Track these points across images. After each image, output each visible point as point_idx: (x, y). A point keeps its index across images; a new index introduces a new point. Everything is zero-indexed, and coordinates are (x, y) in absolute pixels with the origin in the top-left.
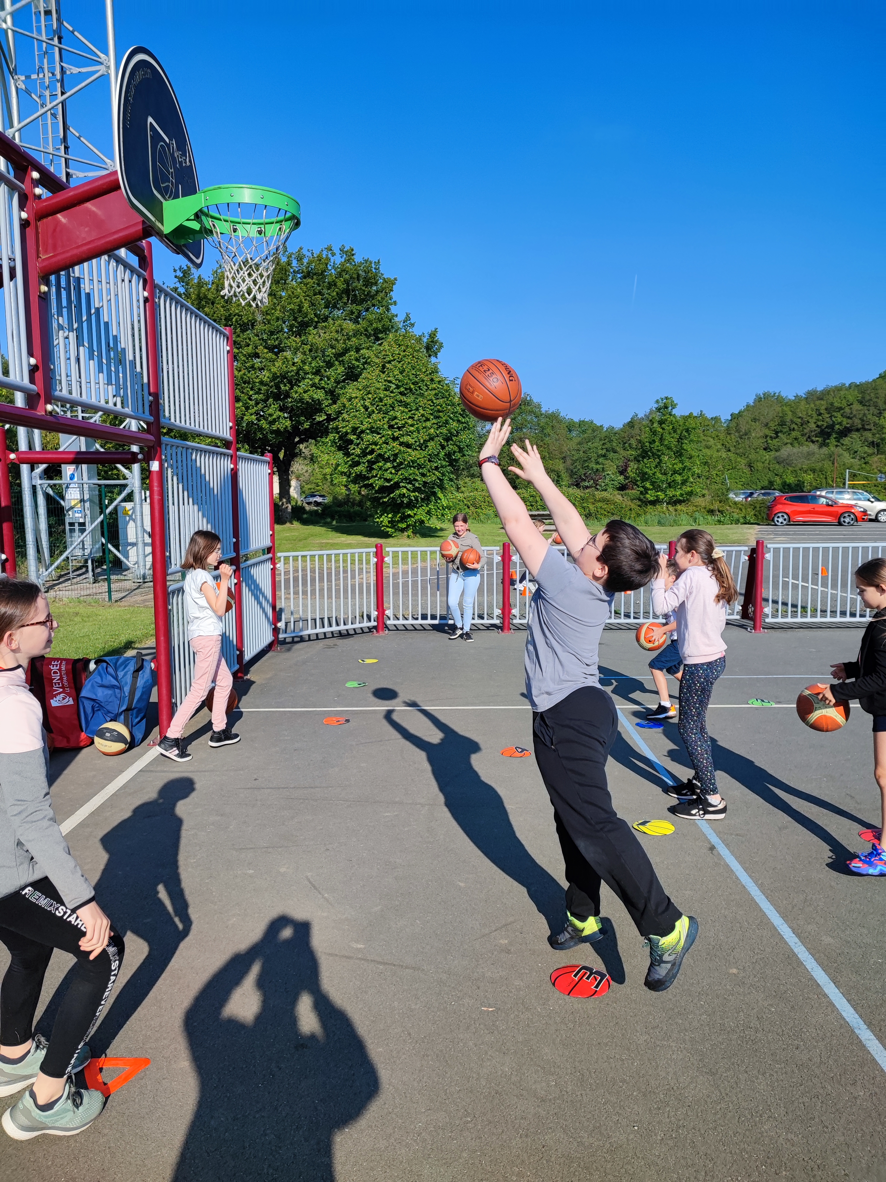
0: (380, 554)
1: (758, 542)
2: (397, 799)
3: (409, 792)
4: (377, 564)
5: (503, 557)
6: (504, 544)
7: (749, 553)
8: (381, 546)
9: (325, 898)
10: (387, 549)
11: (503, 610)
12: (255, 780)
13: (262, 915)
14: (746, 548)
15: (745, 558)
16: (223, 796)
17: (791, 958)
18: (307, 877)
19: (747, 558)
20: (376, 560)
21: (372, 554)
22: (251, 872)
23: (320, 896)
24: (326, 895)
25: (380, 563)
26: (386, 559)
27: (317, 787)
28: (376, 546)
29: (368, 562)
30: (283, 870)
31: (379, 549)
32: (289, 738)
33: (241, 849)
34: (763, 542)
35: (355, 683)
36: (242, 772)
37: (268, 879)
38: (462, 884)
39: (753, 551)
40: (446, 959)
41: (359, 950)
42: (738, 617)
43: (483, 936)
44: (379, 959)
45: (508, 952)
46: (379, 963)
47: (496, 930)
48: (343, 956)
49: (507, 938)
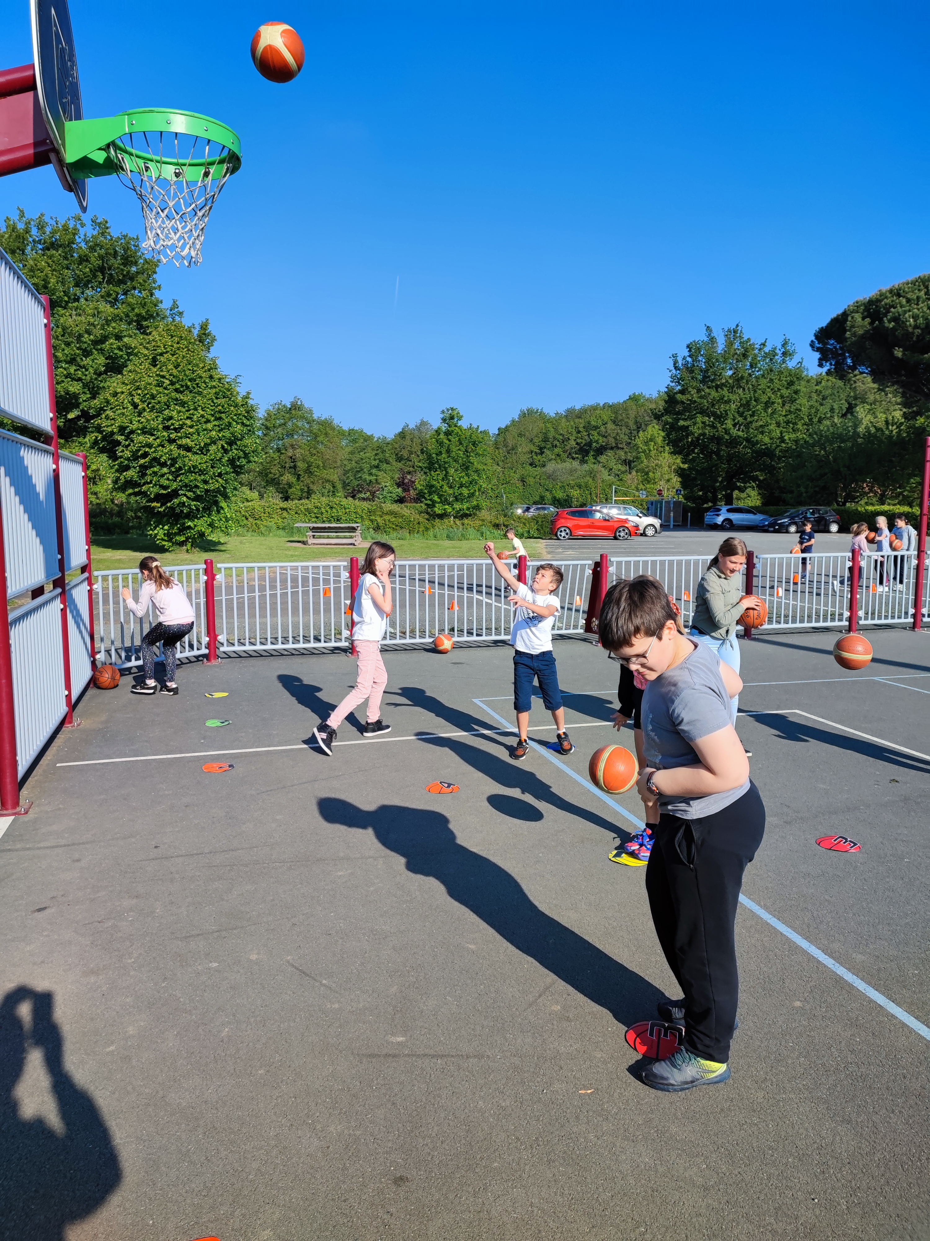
0: (210, 571)
1: (602, 556)
2: (342, 854)
3: (351, 845)
4: (207, 583)
5: (351, 573)
6: (352, 559)
7: (593, 567)
8: (212, 561)
9: (324, 985)
10: (219, 565)
12: (156, 847)
13: (258, 1019)
14: (590, 562)
15: (589, 572)
16: (126, 872)
17: (839, 981)
18: (288, 962)
19: (591, 572)
20: (206, 578)
21: (201, 571)
22: (215, 965)
23: (317, 984)
24: (324, 982)
25: (210, 582)
26: (217, 577)
27: (238, 849)
28: (206, 562)
29: (197, 580)
30: (254, 957)
31: (209, 566)
32: (171, 792)
33: (186, 937)
34: (607, 556)
35: (216, 721)
36: (133, 840)
37: (241, 971)
38: (472, 947)
39: (597, 564)
40: (505, 1038)
41: (399, 1044)
42: (582, 631)
43: (530, 1005)
44: (432, 1052)
45: (568, 1019)
46: (433, 1056)
47: (540, 996)
48: (387, 1056)
49: (557, 1003)
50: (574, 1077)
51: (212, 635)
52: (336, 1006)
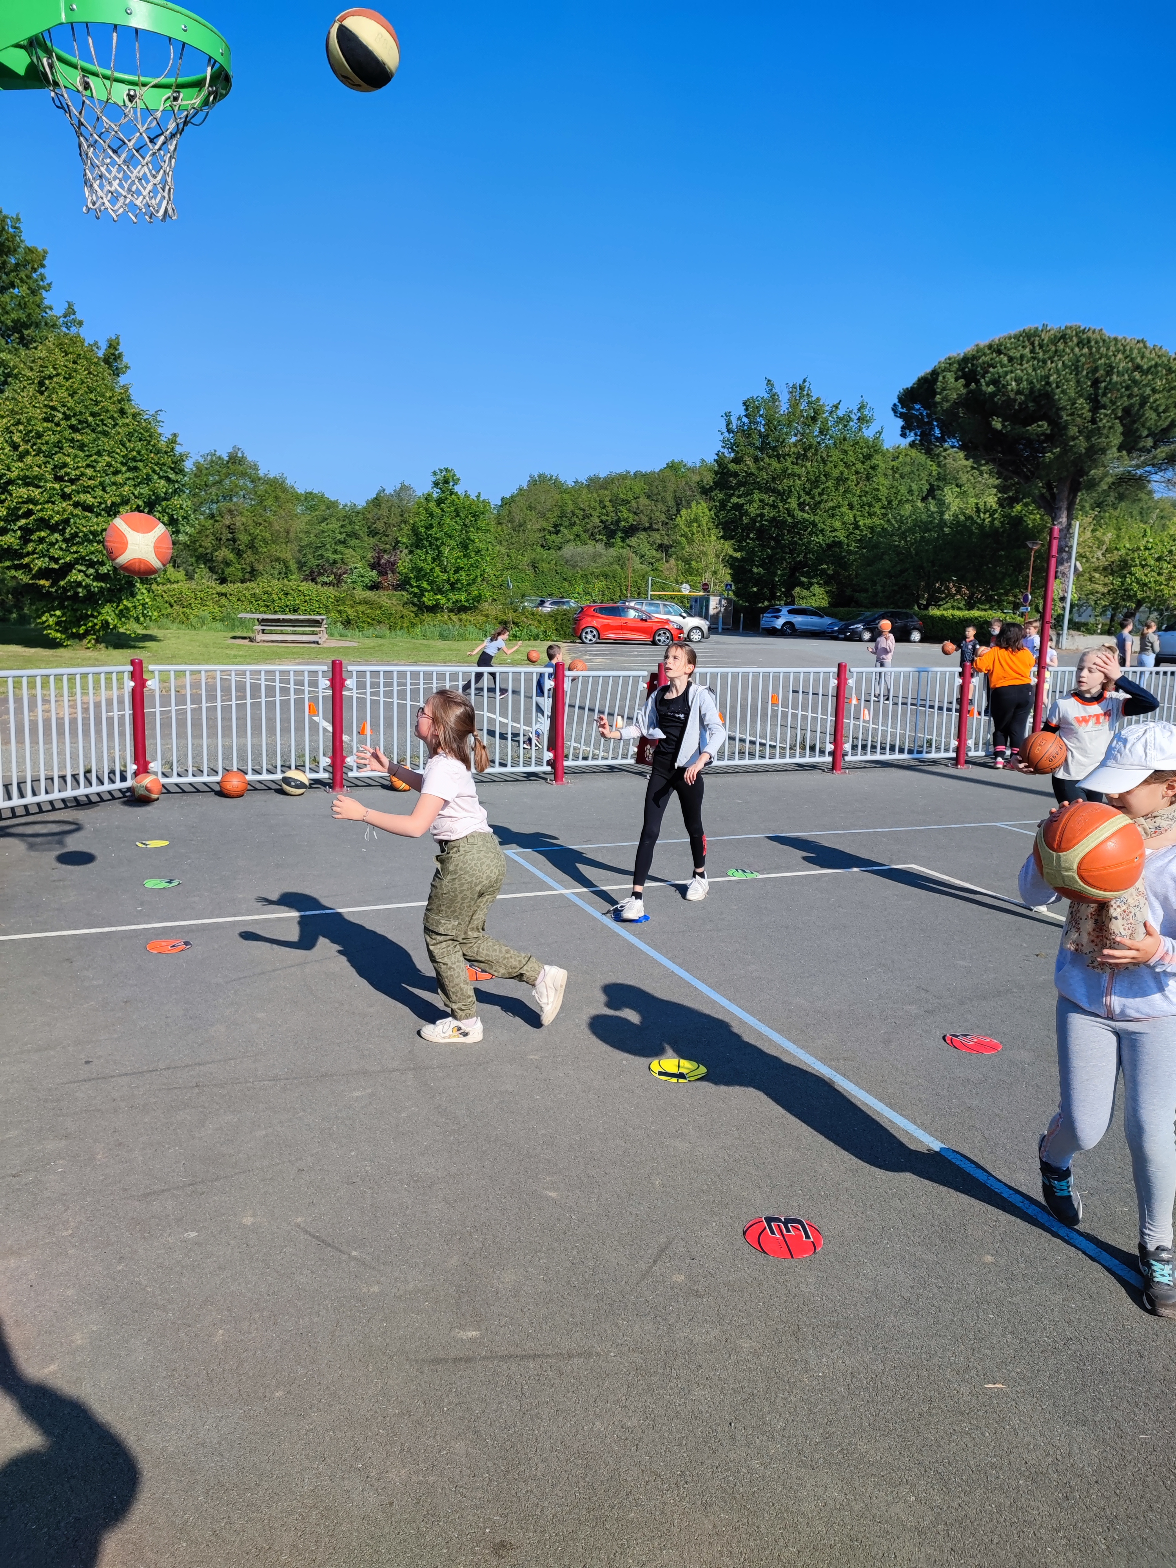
0: (138, 674)
2: (355, 1067)
3: (366, 1053)
4: (134, 690)
5: (333, 681)
6: (334, 662)
7: (648, 680)
8: (141, 662)
9: (355, 1259)
10: (151, 667)
11: (334, 758)
12: (87, 1062)
13: (265, 1313)
14: (644, 673)
16: (46, 1101)
18: (298, 1226)
19: (646, 686)
20: (132, 684)
21: (126, 674)
22: (193, 1234)
23: (344, 1257)
24: (354, 1253)
25: (138, 689)
26: (149, 683)
27: (208, 1063)
28: (133, 663)
29: (121, 687)
30: (248, 1221)
31: (137, 668)
32: (101, 982)
33: (146, 1195)
35: (158, 881)
36: (52, 1053)
37: (232, 1242)
38: (553, 1194)
39: (654, 676)
40: (616, 1325)
41: (472, 1340)
42: (633, 761)
43: (644, 1276)
44: (519, 1351)
45: (697, 1294)
46: (522, 1358)
47: (655, 1262)
48: (456, 1360)
49: (679, 1271)
50: (719, 1378)
51: (142, 762)
52: (376, 1289)
